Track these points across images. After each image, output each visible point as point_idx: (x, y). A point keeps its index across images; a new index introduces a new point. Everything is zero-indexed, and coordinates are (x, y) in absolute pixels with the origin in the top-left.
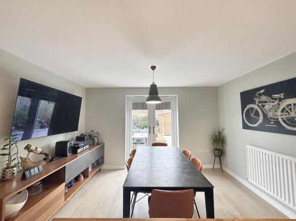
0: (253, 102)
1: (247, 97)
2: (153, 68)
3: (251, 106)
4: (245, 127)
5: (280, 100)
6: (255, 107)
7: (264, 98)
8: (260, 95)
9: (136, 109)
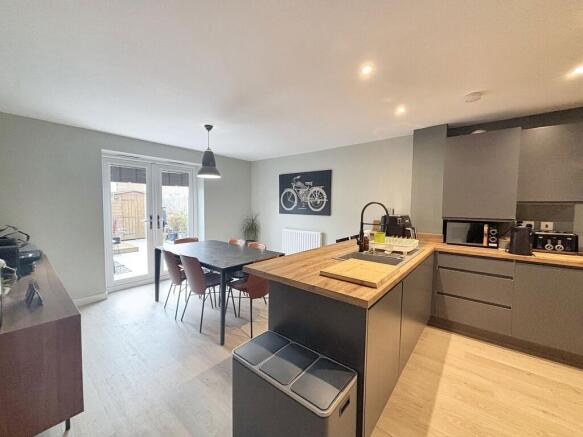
0: (291, 187)
1: (286, 181)
2: (209, 128)
3: (289, 190)
4: (282, 211)
5: (310, 187)
6: (291, 191)
7: (299, 184)
8: (297, 180)
9: (121, 181)
